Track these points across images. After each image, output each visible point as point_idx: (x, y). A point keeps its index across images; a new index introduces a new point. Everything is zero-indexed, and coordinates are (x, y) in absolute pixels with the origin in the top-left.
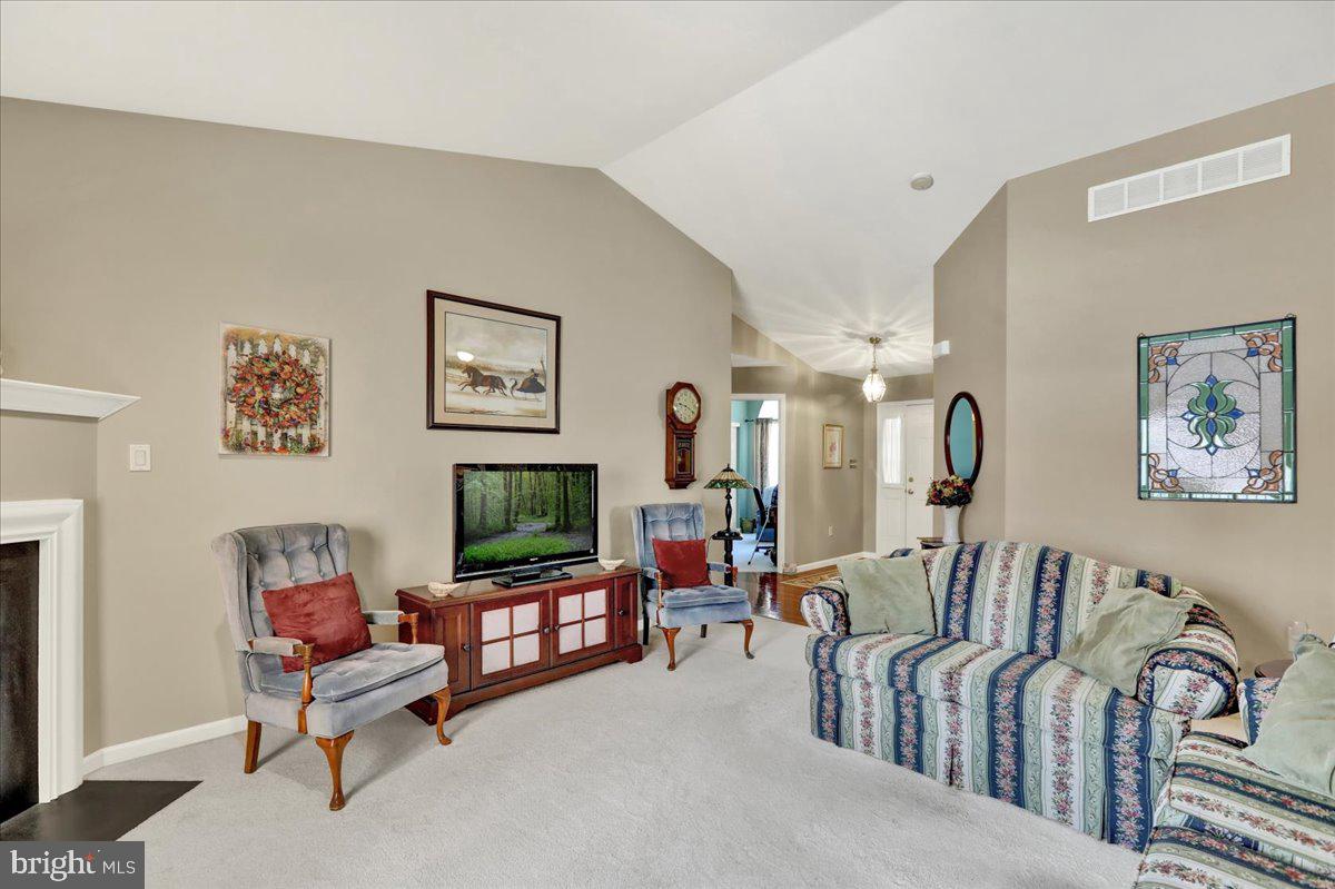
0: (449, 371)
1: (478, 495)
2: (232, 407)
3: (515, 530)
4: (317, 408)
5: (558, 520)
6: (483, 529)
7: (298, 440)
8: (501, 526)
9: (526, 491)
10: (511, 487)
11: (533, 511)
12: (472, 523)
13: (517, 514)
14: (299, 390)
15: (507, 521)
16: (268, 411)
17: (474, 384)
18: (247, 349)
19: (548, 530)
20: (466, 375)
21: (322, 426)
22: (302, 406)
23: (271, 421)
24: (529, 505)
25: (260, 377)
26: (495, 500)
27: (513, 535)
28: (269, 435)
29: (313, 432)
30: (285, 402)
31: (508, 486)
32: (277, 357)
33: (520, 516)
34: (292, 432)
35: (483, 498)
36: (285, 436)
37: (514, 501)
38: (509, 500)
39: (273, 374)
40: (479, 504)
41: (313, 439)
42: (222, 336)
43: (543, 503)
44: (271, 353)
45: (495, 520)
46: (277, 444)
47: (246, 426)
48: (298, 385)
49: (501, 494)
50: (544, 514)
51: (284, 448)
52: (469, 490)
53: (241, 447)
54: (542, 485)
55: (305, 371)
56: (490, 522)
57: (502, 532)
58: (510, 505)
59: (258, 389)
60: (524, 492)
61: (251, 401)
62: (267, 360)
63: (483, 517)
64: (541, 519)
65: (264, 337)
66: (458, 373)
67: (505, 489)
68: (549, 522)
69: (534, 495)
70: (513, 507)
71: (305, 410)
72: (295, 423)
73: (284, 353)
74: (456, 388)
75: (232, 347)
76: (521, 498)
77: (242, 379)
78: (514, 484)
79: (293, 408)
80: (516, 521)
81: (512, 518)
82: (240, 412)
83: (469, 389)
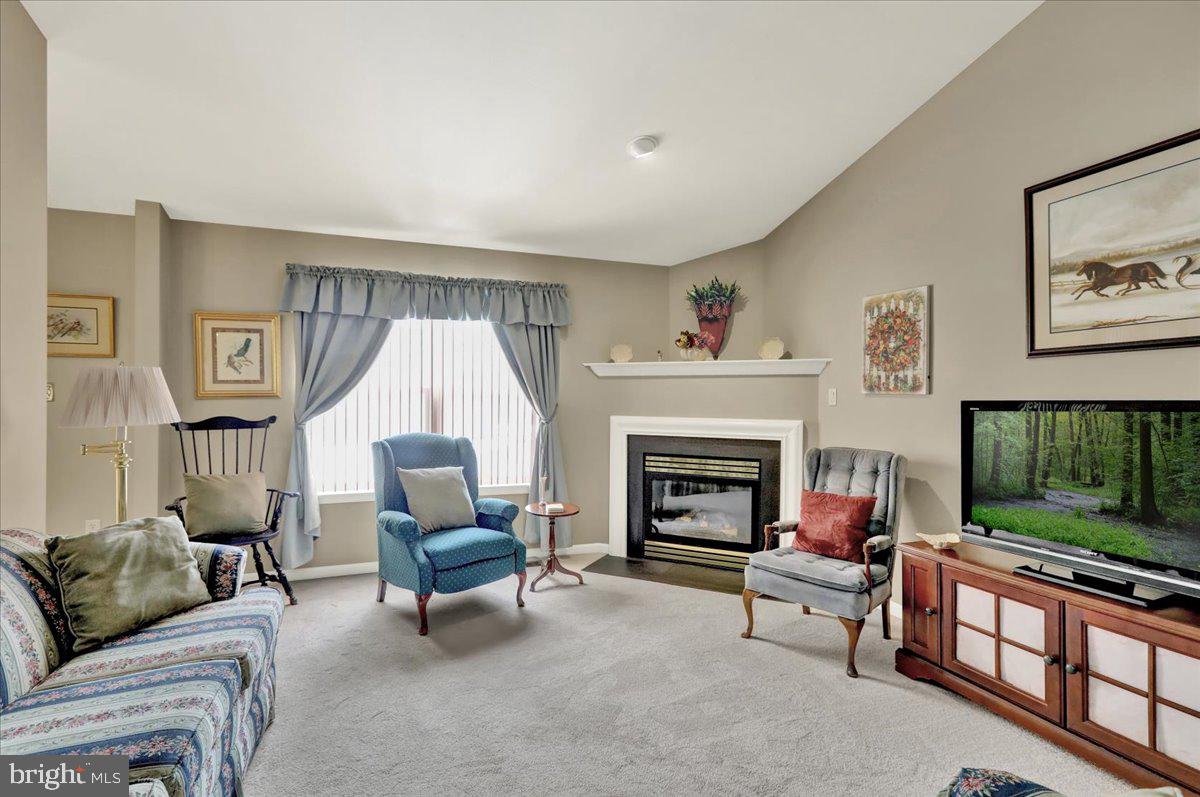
0: (1056, 279)
1: (991, 442)
2: (868, 357)
3: (1042, 498)
4: (917, 351)
5: (1126, 498)
6: (996, 486)
7: (905, 381)
8: (1022, 489)
9: (1062, 441)
10: (1037, 436)
11: (1075, 475)
12: (981, 477)
13: (1046, 475)
14: (906, 338)
15: (1031, 483)
16: (887, 360)
17: (1097, 287)
18: (876, 314)
19: (1104, 511)
20: (1084, 277)
21: (922, 367)
22: (907, 351)
23: (888, 366)
24: (1068, 464)
25: (882, 332)
26: (1013, 451)
27: (1039, 503)
28: (888, 378)
29: (916, 372)
30: (897, 349)
31: (1032, 432)
32: (892, 313)
33: (1051, 479)
34: (901, 374)
35: (997, 445)
36: (896, 377)
37: (1041, 455)
38: (1033, 452)
39: (890, 327)
40: (991, 454)
41: (915, 378)
42: (864, 306)
43: (1095, 464)
44: (889, 312)
45: (1013, 477)
46: (892, 386)
47: (875, 372)
48: (906, 333)
49: (1021, 442)
50: (1097, 482)
51: (896, 387)
52: (979, 434)
53: (872, 387)
54: (1094, 435)
55: (909, 320)
56: (1005, 479)
57: (1023, 497)
58: (1035, 460)
59: (881, 342)
60: (1059, 443)
61: (878, 352)
62: (886, 318)
63: (996, 471)
64: (1088, 491)
65: (884, 300)
66: (1072, 277)
67: (1028, 434)
68: (1109, 497)
69: (1077, 450)
70: (1040, 463)
71: (909, 354)
72: (903, 366)
73: (896, 308)
74: (1068, 298)
75: (868, 314)
76: (1054, 455)
77: (873, 336)
78: (1042, 430)
79: (902, 354)
80: (1044, 485)
81: (1038, 479)
82: (872, 361)
83: (1091, 294)
